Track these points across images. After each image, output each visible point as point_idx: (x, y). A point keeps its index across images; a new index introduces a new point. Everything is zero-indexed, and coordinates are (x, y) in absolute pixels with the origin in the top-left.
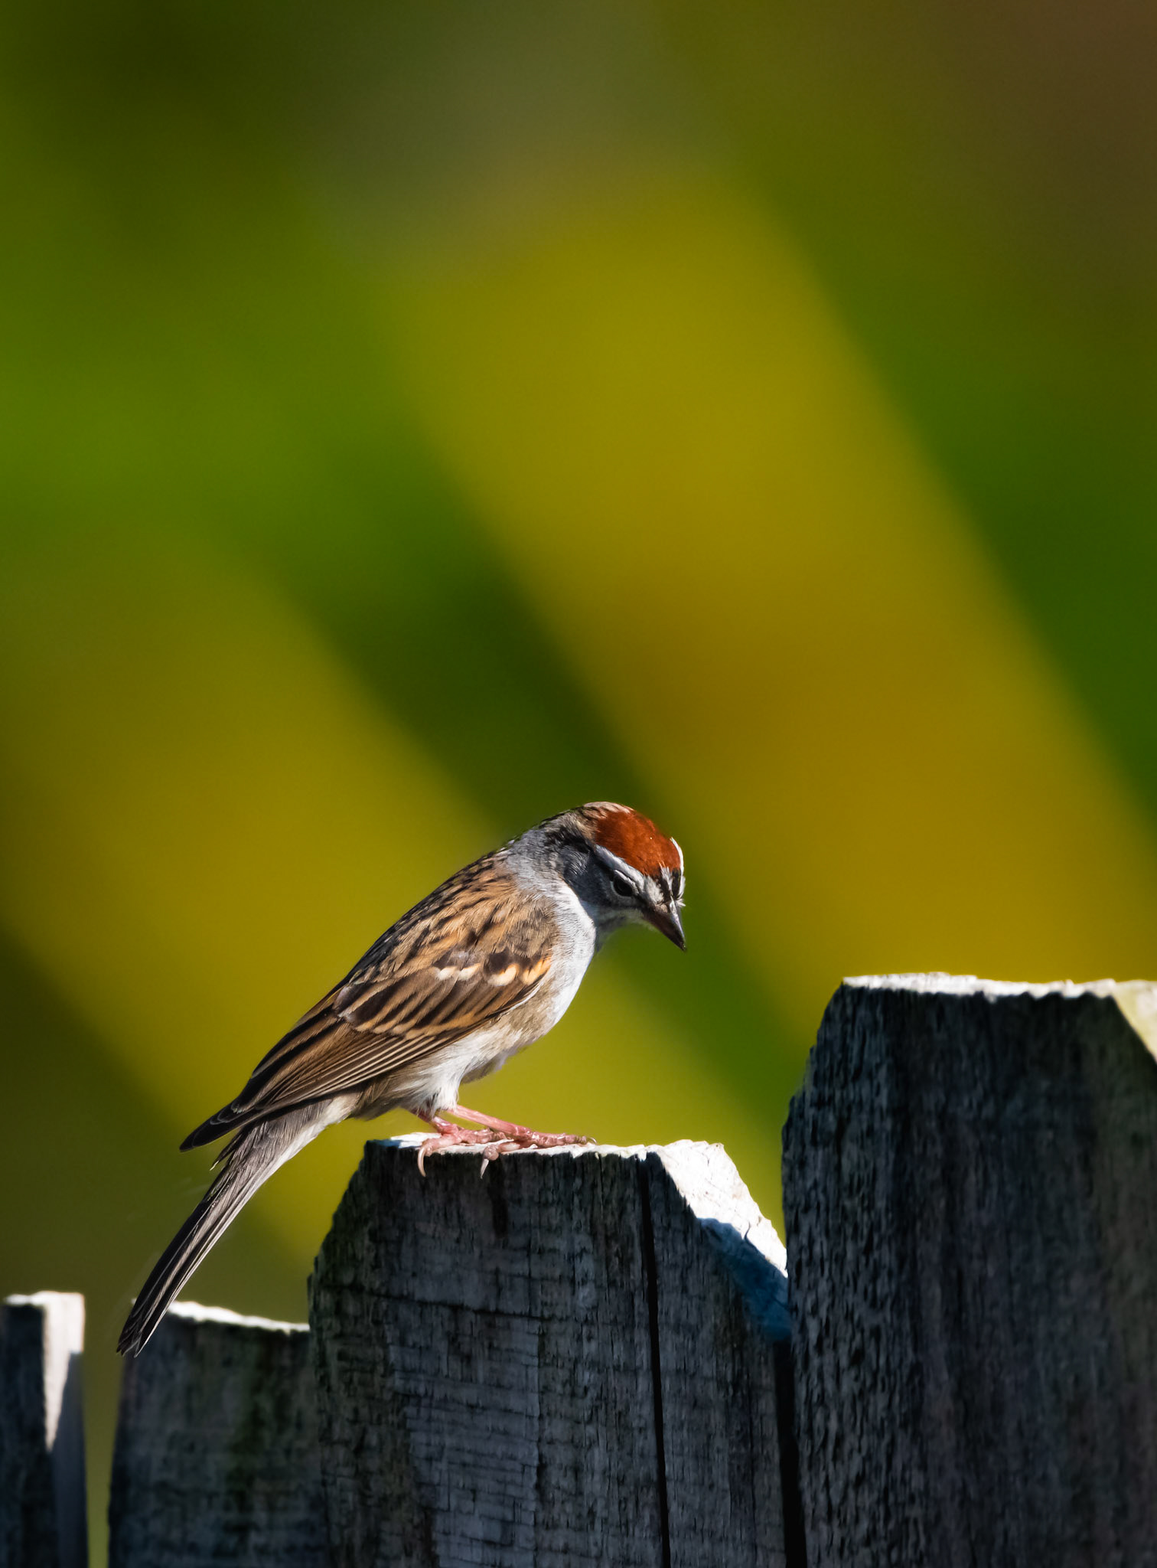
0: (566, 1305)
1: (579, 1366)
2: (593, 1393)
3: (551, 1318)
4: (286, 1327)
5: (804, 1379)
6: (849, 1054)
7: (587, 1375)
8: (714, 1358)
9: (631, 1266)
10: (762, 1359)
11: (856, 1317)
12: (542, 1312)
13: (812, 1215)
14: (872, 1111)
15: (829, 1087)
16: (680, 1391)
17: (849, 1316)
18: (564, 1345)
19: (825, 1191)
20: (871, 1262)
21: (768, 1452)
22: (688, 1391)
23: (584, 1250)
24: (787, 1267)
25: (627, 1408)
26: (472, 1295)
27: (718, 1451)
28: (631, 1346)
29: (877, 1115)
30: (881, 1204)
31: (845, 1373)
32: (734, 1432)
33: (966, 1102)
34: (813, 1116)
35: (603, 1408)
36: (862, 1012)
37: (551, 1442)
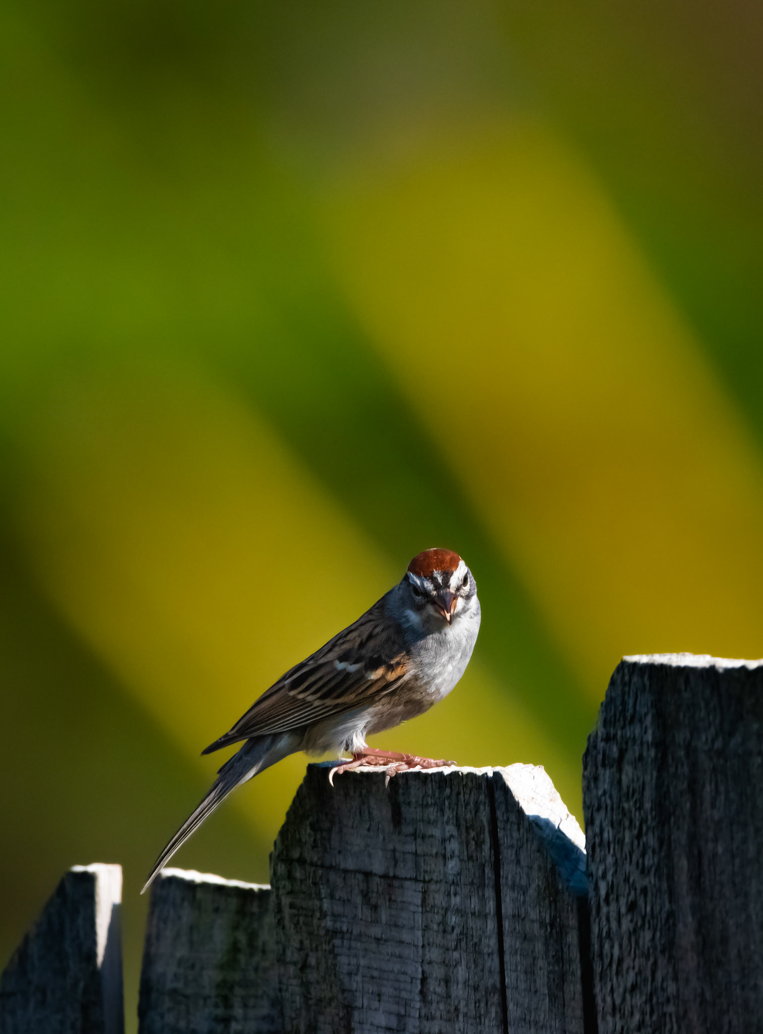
0: (440, 872)
1: (449, 914)
2: (457, 930)
3: (430, 881)
4: (255, 887)
5: (597, 921)
6: (627, 707)
7: (454, 918)
8: (538, 907)
9: (483, 846)
10: (570, 908)
11: (631, 880)
12: (424, 877)
13: (603, 812)
14: (642, 744)
15: (614, 728)
16: (515, 929)
17: (627, 879)
18: (438, 899)
19: (611, 797)
20: (641, 843)
21: (573, 969)
22: (520, 929)
23: (452, 836)
24: (586, 847)
25: (480, 940)
26: (378, 866)
27: (540, 969)
28: (483, 899)
29: (645, 746)
30: (648, 806)
31: (624, 917)
32: (550, 956)
33: (704, 738)
34: (603, 747)
35: (465, 940)
36: (635, 679)
37: (430, 963)
